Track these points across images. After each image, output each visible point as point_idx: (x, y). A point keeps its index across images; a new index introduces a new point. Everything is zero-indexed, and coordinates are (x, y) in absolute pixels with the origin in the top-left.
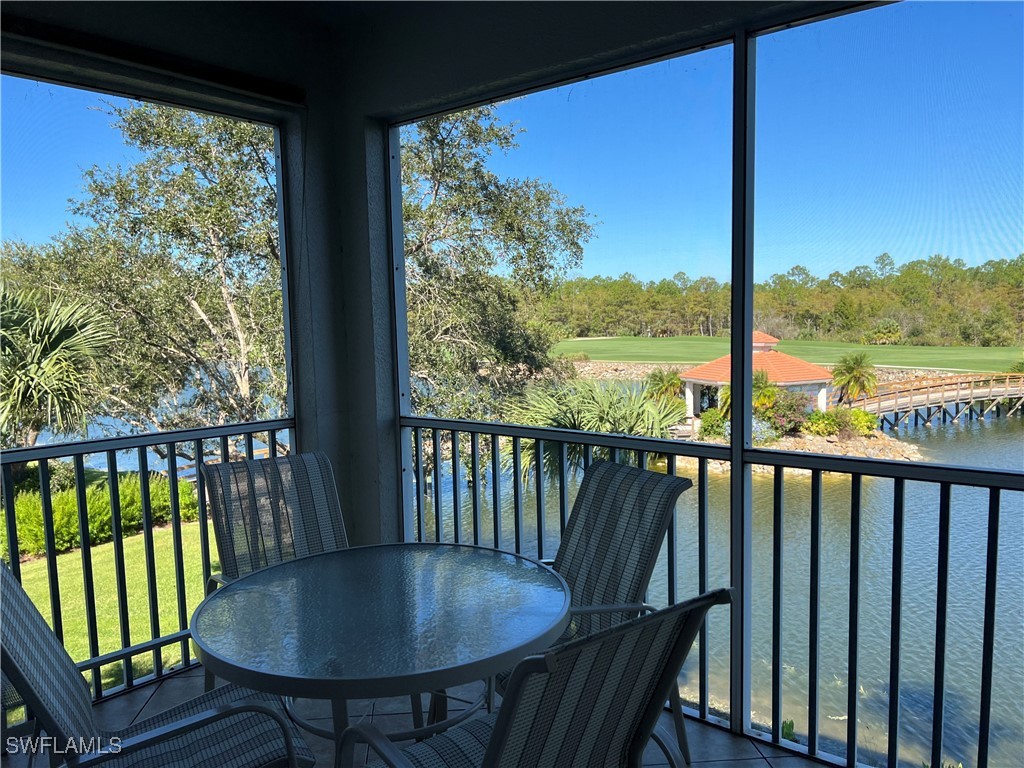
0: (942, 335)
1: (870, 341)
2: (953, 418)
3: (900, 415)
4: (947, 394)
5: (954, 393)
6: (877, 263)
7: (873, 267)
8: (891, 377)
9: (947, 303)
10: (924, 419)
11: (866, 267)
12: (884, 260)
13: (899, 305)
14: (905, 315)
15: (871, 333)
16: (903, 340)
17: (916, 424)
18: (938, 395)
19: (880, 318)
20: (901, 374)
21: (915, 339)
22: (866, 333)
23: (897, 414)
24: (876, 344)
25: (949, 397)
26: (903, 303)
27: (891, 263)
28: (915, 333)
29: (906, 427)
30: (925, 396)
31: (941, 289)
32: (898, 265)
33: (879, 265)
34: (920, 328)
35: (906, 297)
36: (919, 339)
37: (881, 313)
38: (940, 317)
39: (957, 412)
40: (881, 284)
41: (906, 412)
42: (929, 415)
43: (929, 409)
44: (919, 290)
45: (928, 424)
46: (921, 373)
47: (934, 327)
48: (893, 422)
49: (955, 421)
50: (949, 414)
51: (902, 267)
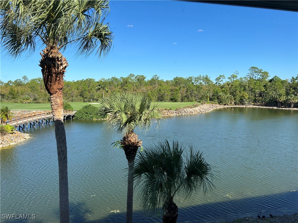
0: (43, 100)
1: (21, 102)
2: (42, 124)
3: (25, 125)
4: (38, 117)
5: (41, 117)
6: (23, 78)
7: (22, 80)
8: (26, 113)
9: (44, 91)
10: (33, 125)
11: (20, 80)
12: (25, 78)
13: (30, 91)
14: (32, 94)
15: (21, 100)
16: (32, 102)
17: (31, 127)
18: (36, 118)
19: (24, 95)
20: (29, 112)
21: (35, 101)
22: (20, 100)
23: (24, 125)
24: (23, 103)
25: (39, 118)
26: (31, 91)
27: (27, 79)
28: (35, 99)
29: (27, 129)
30: (32, 118)
31: (42, 87)
32: (29, 80)
33: (23, 79)
34: (36, 98)
35: (32, 89)
36: (36, 101)
37: (24, 94)
38: (42, 95)
39: (42, 122)
40: (25, 85)
41: (26, 124)
42: (34, 124)
43: (34, 122)
44: (36, 87)
45: (34, 127)
46: (34, 111)
47: (40, 98)
48: (23, 127)
49: (42, 125)
50: (40, 123)
51: (31, 80)
